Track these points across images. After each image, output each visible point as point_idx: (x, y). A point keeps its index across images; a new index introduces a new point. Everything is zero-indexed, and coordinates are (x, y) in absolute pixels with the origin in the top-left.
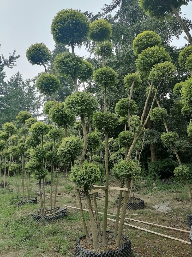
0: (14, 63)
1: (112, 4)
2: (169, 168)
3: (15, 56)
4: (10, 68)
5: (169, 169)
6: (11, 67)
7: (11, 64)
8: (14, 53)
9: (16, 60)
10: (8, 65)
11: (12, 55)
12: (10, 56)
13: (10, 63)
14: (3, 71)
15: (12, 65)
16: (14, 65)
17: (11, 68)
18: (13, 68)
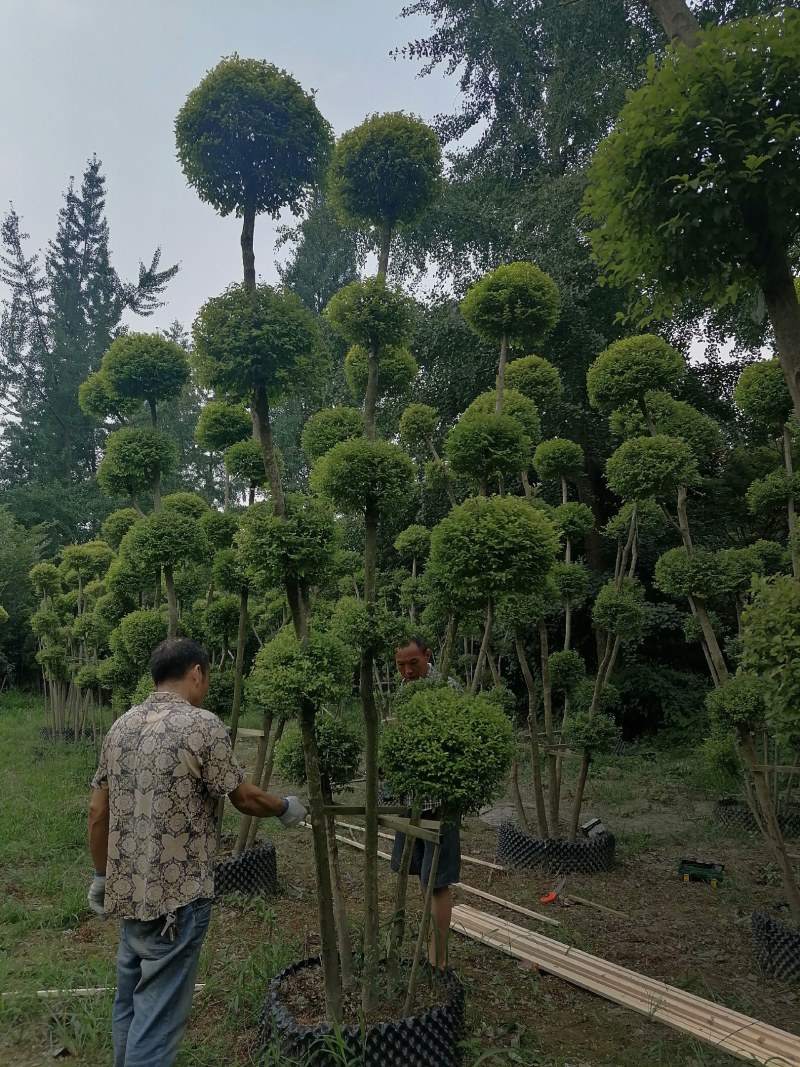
0: (155, 294)
1: (461, 113)
2: (638, 700)
3: (158, 271)
4: (142, 314)
5: (639, 704)
6: (147, 311)
7: (144, 302)
8: (155, 262)
9: (161, 286)
10: (134, 305)
11: (148, 271)
12: (143, 269)
13: (143, 295)
14: (119, 324)
15: (151, 303)
16: (157, 306)
17: (146, 314)
18: (152, 313)
